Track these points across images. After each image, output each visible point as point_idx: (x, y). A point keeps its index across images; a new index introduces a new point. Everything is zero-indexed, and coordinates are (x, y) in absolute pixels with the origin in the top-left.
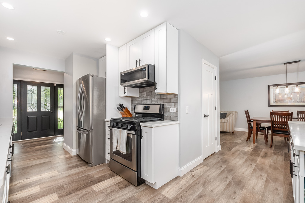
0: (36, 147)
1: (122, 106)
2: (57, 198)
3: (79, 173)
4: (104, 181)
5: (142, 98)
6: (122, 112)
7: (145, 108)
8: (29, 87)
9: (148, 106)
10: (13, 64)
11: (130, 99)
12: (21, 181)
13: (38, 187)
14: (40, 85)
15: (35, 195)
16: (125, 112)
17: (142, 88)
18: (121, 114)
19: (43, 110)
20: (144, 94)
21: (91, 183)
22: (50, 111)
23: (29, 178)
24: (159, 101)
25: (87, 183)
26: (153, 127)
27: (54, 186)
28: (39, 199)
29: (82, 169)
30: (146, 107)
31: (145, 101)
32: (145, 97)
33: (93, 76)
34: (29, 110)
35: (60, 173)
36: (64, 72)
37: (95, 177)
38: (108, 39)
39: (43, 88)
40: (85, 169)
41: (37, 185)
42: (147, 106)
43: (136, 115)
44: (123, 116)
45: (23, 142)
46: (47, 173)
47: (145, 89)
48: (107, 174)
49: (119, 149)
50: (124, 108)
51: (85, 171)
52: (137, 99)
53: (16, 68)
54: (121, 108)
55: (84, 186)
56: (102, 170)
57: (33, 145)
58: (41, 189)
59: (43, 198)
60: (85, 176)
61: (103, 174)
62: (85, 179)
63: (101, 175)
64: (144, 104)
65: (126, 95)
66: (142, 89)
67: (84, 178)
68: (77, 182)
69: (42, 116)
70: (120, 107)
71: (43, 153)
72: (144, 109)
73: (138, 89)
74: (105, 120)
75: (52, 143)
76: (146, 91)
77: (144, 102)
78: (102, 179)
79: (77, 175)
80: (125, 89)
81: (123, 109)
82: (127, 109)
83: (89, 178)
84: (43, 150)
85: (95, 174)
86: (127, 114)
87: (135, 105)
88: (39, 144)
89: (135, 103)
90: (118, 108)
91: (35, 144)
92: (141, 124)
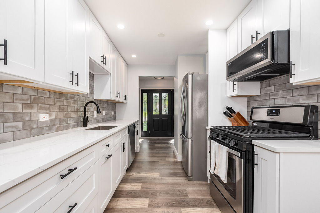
0: (155, 145)
1: (230, 109)
2: (147, 206)
3: (175, 184)
4: (197, 208)
5: (266, 96)
6: (232, 119)
7: (270, 113)
8: (154, 95)
9: (276, 110)
10: (139, 77)
11: (246, 99)
12: (134, 174)
13: (141, 185)
14: (161, 92)
15: (135, 192)
16: (235, 119)
17: (266, 80)
18: (231, 121)
19: (163, 113)
20: (271, 90)
21: (183, 203)
22: (168, 114)
23: (140, 173)
24: (304, 100)
25: (179, 201)
26: (279, 153)
27: (151, 189)
28: (135, 198)
29: (181, 180)
30: (274, 112)
31: (273, 101)
32: (272, 95)
33: (192, 75)
34: (154, 113)
35: (161, 177)
36: (174, 77)
37: (190, 197)
38: (209, 23)
39: (163, 94)
40: (183, 181)
41: (141, 182)
42: (274, 110)
43: (255, 124)
44: (232, 124)
45: (150, 139)
46: (152, 173)
47: (272, 81)
48: (204, 199)
49: (217, 172)
50: (235, 112)
51: (182, 184)
52: (258, 99)
53: (142, 80)
54: (230, 112)
55: (174, 204)
56: (200, 190)
57: (154, 142)
58: (142, 187)
59: (139, 198)
60: (180, 190)
61: (200, 197)
62: (179, 195)
63: (197, 197)
64: (270, 106)
65: (236, 93)
66: (266, 82)
67: (178, 193)
68: (171, 194)
69: (163, 119)
70: (227, 111)
71: (158, 152)
72: (268, 114)
73: (259, 83)
74: (207, 128)
75: (168, 144)
76: (274, 85)
77: (271, 103)
78: (197, 203)
79: (173, 186)
80: (234, 84)
81: (233, 115)
82: (239, 114)
83: (183, 195)
84: (159, 149)
85: (191, 192)
86: (240, 122)
87: (253, 109)
88: (158, 142)
89: (255, 104)
90: (224, 113)
91: (156, 142)
92: (255, 142)
